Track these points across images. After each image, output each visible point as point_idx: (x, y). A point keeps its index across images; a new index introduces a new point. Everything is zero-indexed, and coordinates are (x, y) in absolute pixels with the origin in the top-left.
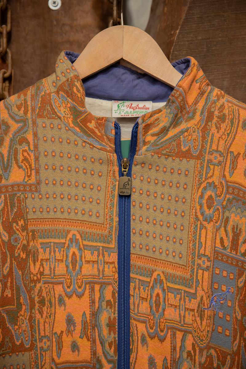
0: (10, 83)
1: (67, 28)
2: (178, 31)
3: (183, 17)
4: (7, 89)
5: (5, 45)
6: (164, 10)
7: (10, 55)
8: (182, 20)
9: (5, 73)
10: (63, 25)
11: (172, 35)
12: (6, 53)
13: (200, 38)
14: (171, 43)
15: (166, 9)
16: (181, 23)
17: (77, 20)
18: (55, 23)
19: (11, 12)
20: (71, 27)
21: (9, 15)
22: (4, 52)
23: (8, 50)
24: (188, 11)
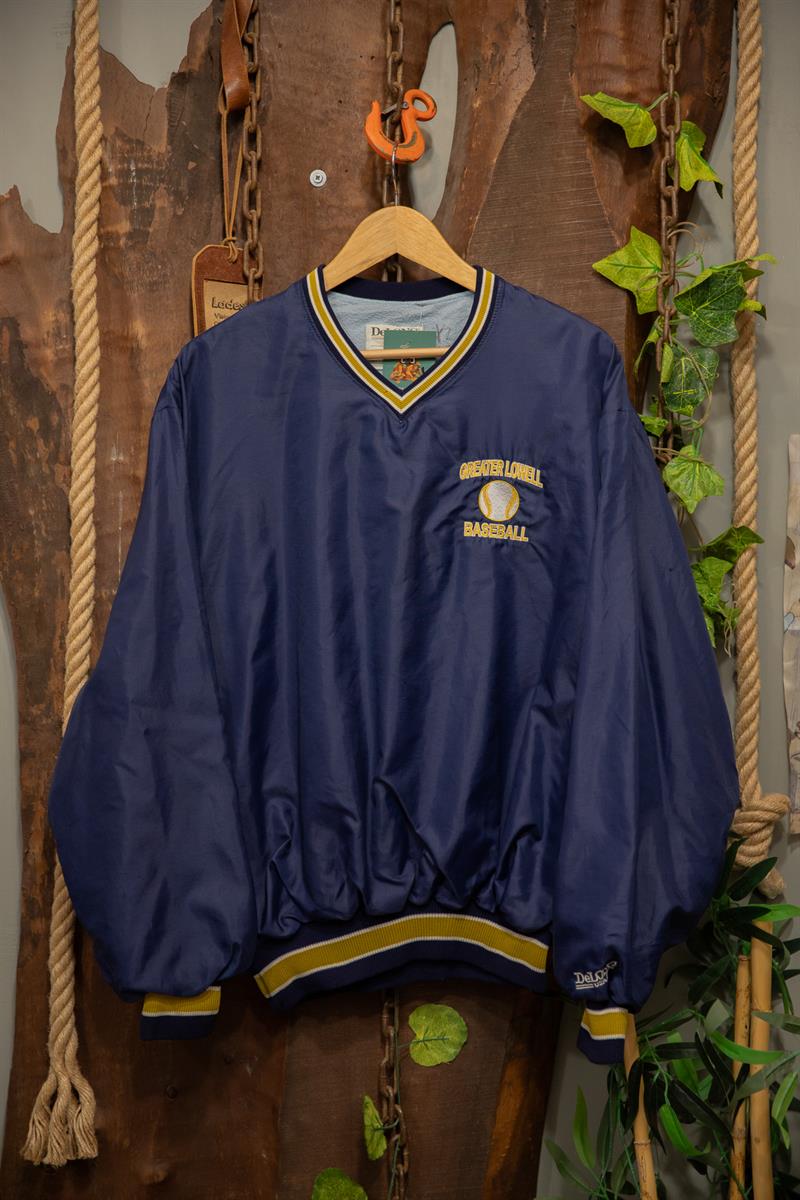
0: (260, 286)
1: (334, 211)
2: (477, 218)
3: (484, 199)
4: (256, 293)
5: (255, 237)
6: (461, 187)
7: (261, 249)
8: (482, 204)
9: (255, 273)
10: (329, 206)
11: (471, 223)
12: (257, 246)
13: (506, 226)
14: (468, 234)
15: (463, 186)
16: (481, 206)
17: (347, 200)
18: (318, 204)
19: (262, 192)
20: (340, 209)
21: (259, 196)
22: (254, 245)
23: (259, 244)
24: (490, 191)
